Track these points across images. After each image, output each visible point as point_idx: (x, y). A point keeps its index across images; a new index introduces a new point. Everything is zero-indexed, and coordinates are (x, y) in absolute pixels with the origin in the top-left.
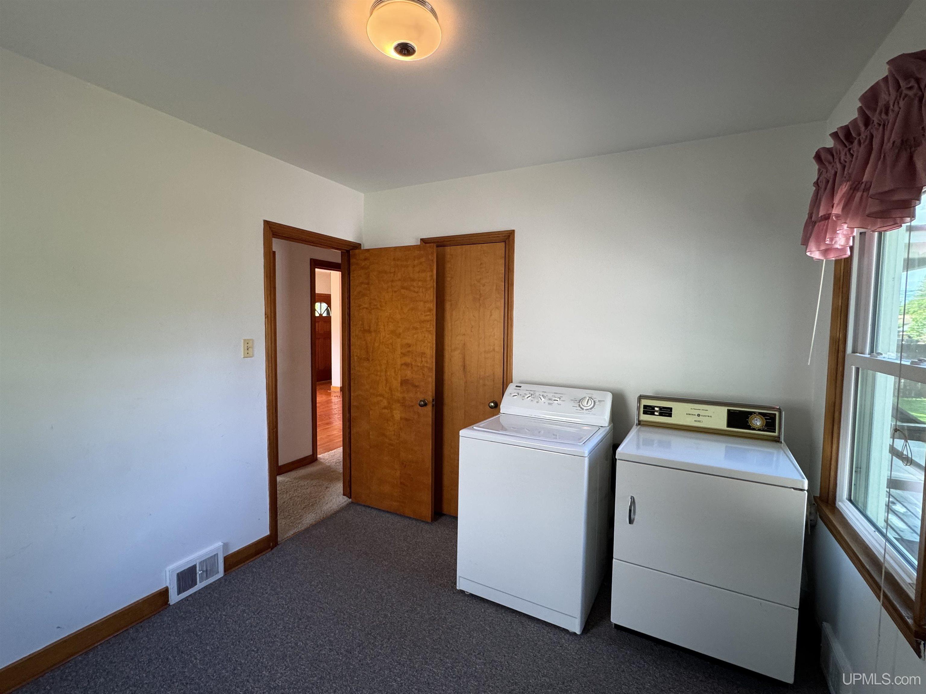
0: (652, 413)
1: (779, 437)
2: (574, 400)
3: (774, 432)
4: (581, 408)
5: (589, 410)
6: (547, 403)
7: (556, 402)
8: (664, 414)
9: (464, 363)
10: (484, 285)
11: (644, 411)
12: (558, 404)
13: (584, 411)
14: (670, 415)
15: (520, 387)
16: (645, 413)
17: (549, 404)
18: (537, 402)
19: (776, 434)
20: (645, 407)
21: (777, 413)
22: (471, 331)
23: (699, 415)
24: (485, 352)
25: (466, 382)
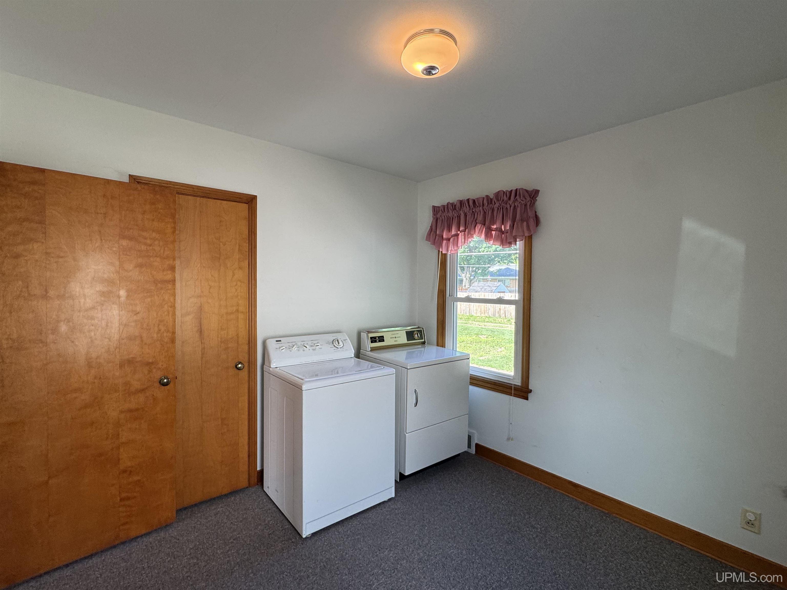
0: (376, 342)
1: (425, 341)
2: (328, 343)
3: (423, 339)
4: (336, 347)
5: (342, 348)
6: (311, 350)
7: (318, 347)
8: (381, 341)
9: (201, 328)
10: (224, 245)
11: (371, 341)
12: (320, 348)
13: (339, 349)
14: (383, 341)
15: (280, 341)
16: (372, 342)
17: (314, 350)
18: (304, 350)
19: (423, 340)
20: (371, 338)
21: (422, 329)
22: (210, 292)
23: (395, 337)
24: (227, 313)
25: (204, 348)
